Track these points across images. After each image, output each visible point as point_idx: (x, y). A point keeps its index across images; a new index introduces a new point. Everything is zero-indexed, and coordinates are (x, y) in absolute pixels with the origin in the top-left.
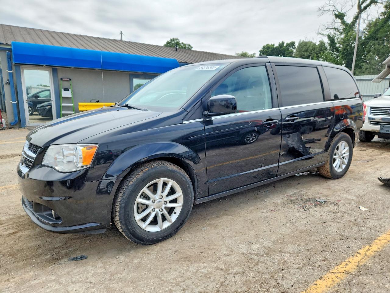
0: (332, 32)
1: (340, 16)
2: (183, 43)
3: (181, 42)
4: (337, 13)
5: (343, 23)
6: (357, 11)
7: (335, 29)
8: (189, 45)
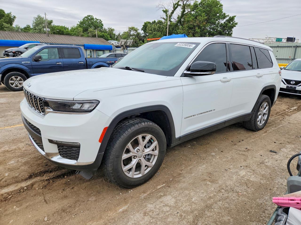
0: (163, 21)
1: (166, 12)
2: (96, 19)
3: (94, 18)
4: (165, 10)
5: (167, 16)
6: (173, 9)
7: (164, 18)
8: (100, 20)
